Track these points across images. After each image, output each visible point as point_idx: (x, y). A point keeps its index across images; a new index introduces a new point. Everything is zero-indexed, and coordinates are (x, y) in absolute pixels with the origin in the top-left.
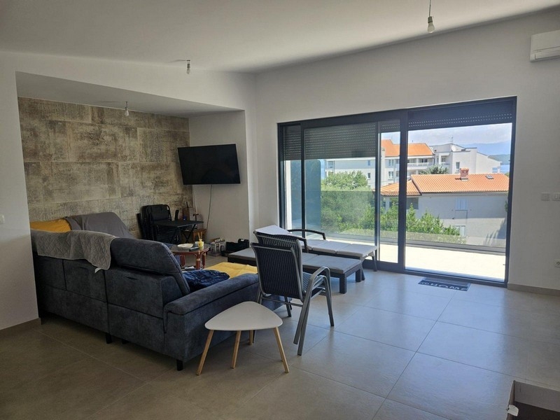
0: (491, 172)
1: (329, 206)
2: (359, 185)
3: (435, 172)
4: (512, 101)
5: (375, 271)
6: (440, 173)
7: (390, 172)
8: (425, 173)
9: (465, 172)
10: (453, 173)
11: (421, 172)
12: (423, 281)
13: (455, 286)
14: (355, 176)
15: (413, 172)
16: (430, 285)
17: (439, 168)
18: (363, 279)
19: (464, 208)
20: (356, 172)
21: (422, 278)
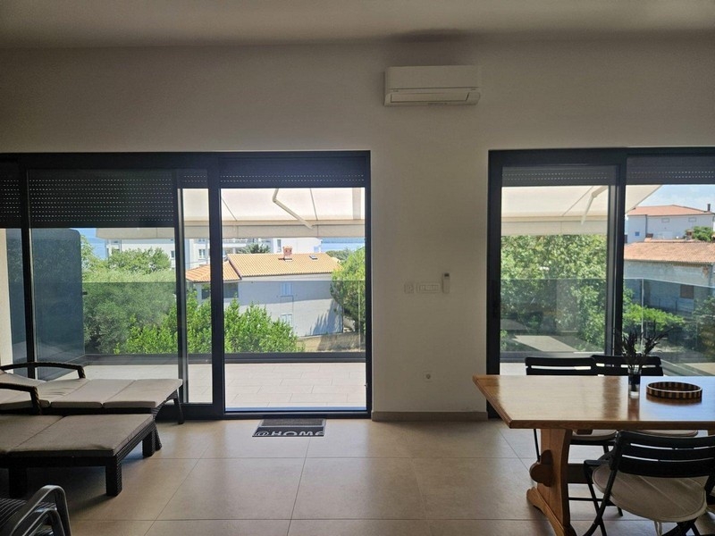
0: (311, 251)
1: (112, 300)
2: (159, 268)
3: (255, 250)
4: (364, 157)
5: (180, 423)
6: (261, 252)
7: (200, 250)
8: (244, 252)
9: (288, 251)
10: (275, 252)
11: (239, 251)
12: (259, 430)
13: (307, 430)
14: (152, 255)
15: (230, 251)
16: (270, 435)
17: (260, 246)
18: (158, 447)
19: (290, 294)
20: (154, 249)
21: (258, 423)
